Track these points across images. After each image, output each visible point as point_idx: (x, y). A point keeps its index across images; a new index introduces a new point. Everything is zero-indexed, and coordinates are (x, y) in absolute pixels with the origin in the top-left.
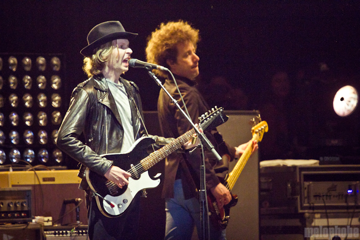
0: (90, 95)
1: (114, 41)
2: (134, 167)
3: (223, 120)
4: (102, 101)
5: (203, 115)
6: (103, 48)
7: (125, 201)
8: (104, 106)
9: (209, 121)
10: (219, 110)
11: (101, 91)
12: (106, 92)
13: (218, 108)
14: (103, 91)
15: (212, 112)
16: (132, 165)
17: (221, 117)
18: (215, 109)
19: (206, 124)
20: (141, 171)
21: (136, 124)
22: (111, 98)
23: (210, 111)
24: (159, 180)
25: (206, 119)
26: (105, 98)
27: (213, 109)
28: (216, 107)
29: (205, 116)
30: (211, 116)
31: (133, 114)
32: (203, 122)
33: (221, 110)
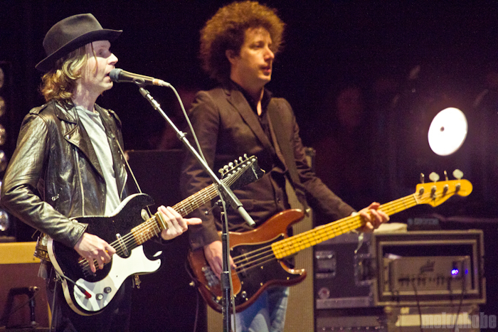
0: (49, 126)
1: (88, 46)
2: (121, 238)
3: (256, 175)
4: (70, 138)
5: (226, 167)
6: (73, 57)
7: (106, 290)
8: (73, 146)
9: (235, 176)
10: (250, 160)
11: (67, 122)
12: (75, 124)
13: (248, 156)
14: (71, 123)
15: (239, 162)
16: (118, 235)
17: (254, 170)
18: (244, 159)
19: (231, 179)
20: (132, 244)
21: (121, 175)
22: (83, 133)
23: (236, 161)
24: (159, 261)
25: (231, 172)
26: (74, 134)
27: (240, 158)
28: (245, 155)
29: (230, 168)
30: (239, 169)
31: (116, 160)
32: (226, 176)
33: (254, 160)
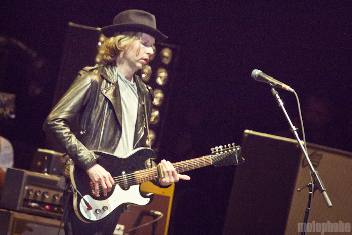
0: (93, 82)
1: (139, 33)
2: (125, 175)
3: (237, 160)
4: (106, 92)
5: (217, 148)
6: (126, 35)
7: (104, 208)
8: (106, 99)
9: (221, 156)
10: (236, 148)
11: (107, 81)
12: (113, 84)
13: (235, 145)
14: (110, 83)
15: (228, 147)
16: (124, 172)
17: (237, 156)
18: (232, 146)
19: (218, 157)
20: (133, 182)
21: (139, 132)
23: (226, 146)
24: (148, 200)
25: (219, 153)
26: (110, 90)
27: (229, 145)
28: (233, 144)
29: (219, 149)
30: (226, 152)
31: (139, 120)
32: (215, 154)
33: (238, 149)
